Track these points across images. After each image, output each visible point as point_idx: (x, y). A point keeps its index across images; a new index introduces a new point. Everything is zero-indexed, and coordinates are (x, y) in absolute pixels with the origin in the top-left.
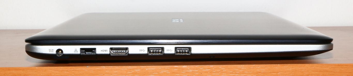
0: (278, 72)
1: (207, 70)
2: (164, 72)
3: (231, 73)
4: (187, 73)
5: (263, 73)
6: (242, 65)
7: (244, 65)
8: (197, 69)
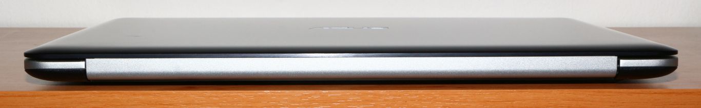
0: (513, 101)
1: (415, 97)
2: (353, 99)
3: (447, 102)
4: (385, 100)
5: (493, 101)
6: (463, 91)
7: (465, 91)
8: (400, 96)
